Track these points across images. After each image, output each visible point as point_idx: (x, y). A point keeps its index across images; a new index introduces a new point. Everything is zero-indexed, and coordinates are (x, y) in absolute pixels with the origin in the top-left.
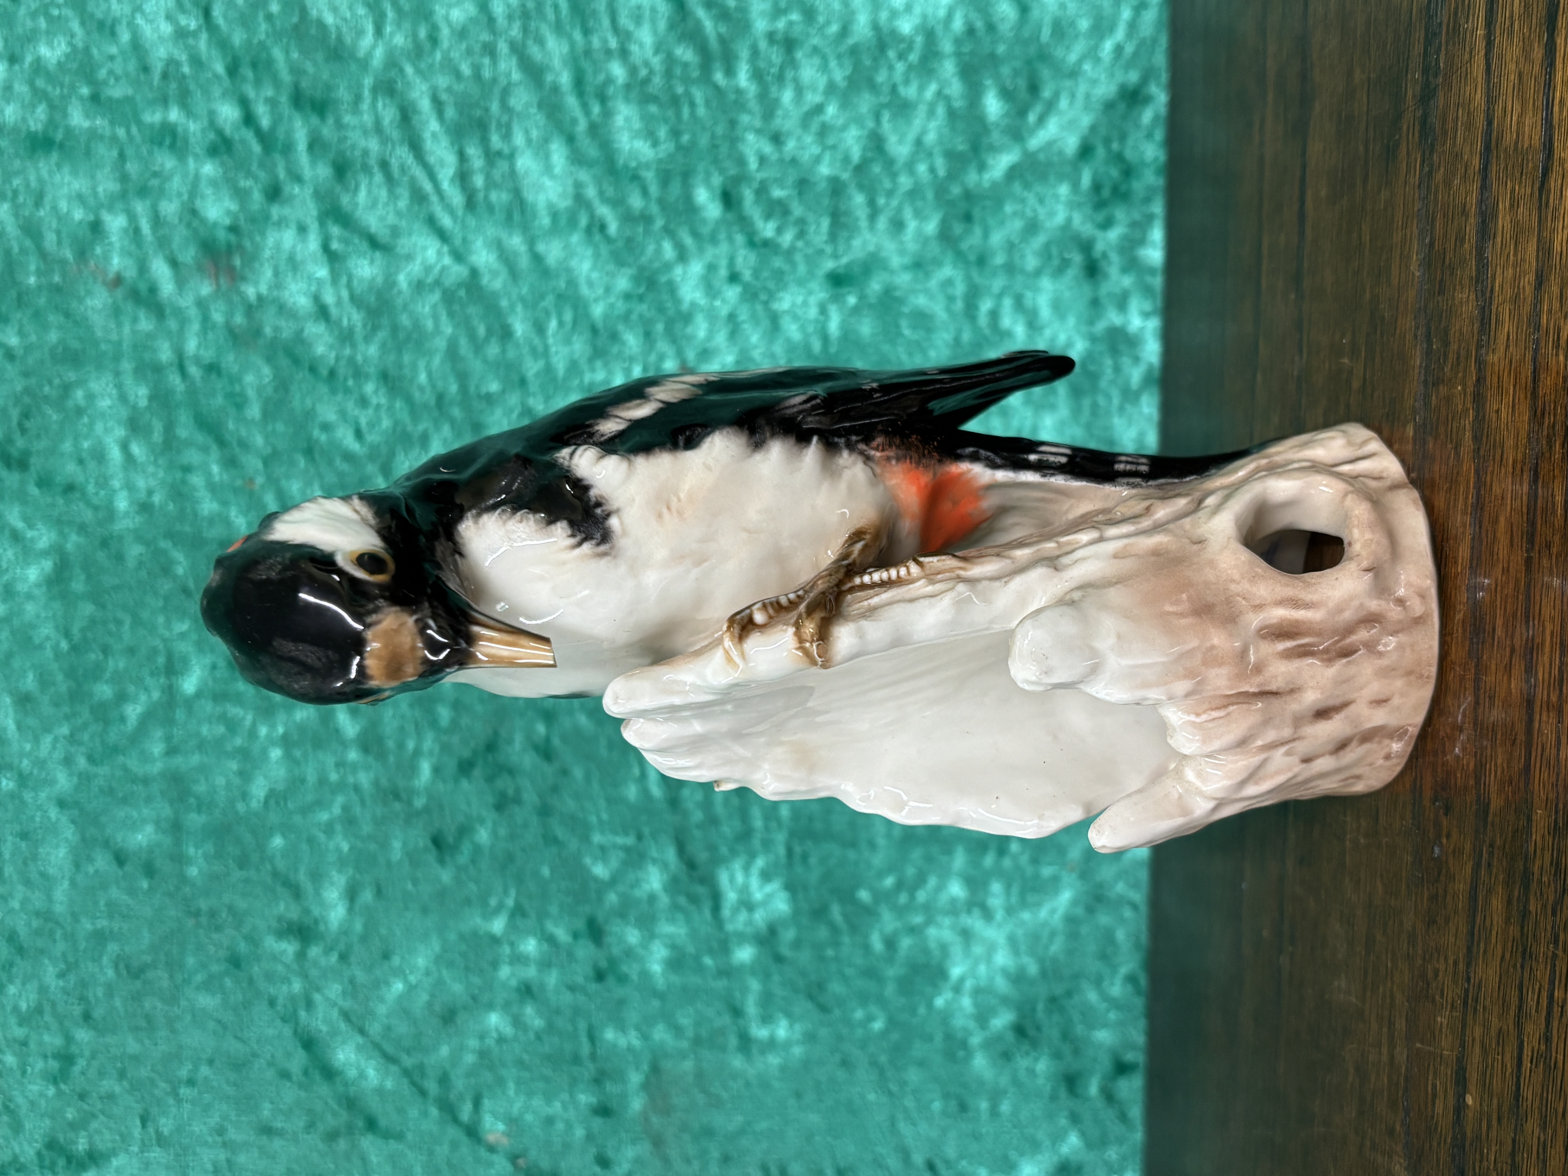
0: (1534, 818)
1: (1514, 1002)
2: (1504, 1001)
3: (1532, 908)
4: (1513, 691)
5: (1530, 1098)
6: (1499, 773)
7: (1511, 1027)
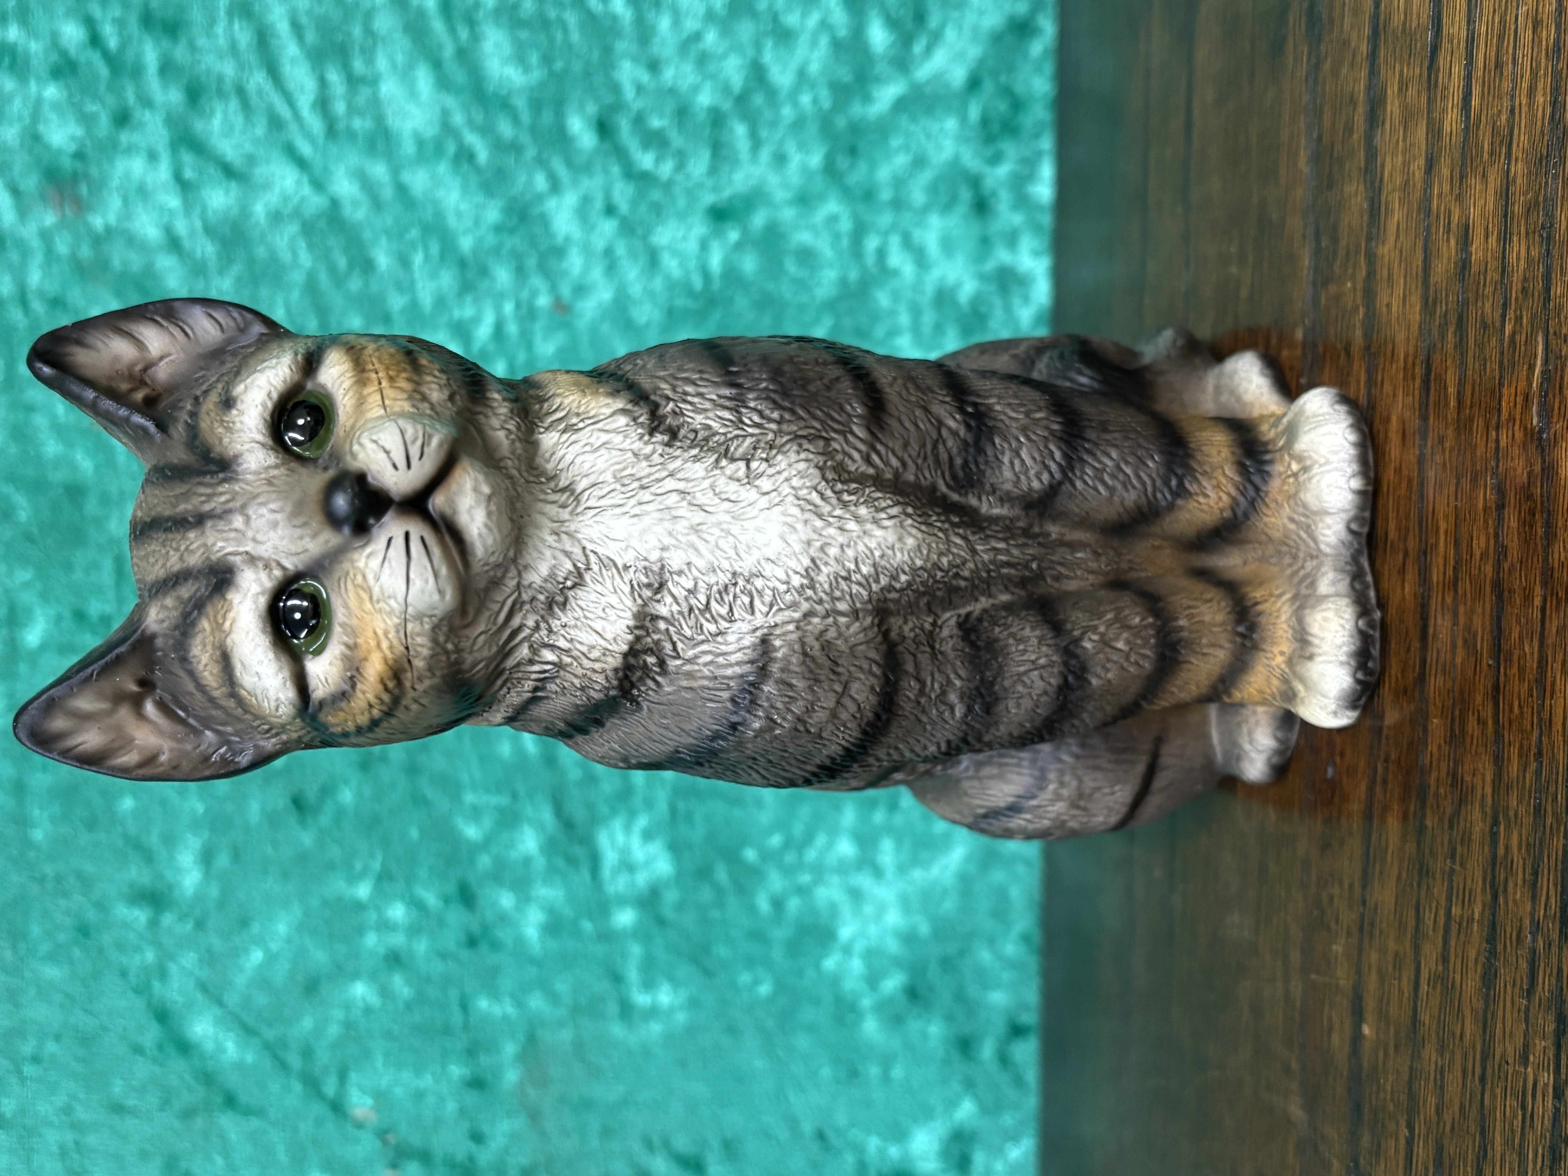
0: (1430, 728)
1: (1411, 923)
2: (1400, 922)
3: (1429, 823)
4: (1407, 596)
5: (1427, 1022)
6: (1393, 684)
7: (1408, 949)
